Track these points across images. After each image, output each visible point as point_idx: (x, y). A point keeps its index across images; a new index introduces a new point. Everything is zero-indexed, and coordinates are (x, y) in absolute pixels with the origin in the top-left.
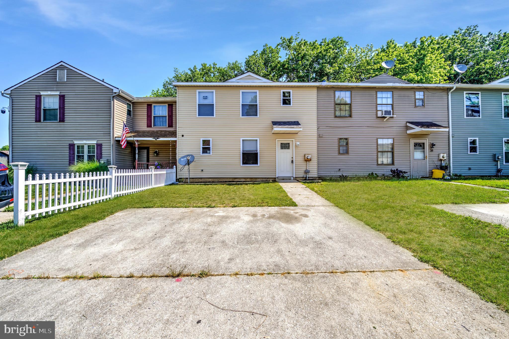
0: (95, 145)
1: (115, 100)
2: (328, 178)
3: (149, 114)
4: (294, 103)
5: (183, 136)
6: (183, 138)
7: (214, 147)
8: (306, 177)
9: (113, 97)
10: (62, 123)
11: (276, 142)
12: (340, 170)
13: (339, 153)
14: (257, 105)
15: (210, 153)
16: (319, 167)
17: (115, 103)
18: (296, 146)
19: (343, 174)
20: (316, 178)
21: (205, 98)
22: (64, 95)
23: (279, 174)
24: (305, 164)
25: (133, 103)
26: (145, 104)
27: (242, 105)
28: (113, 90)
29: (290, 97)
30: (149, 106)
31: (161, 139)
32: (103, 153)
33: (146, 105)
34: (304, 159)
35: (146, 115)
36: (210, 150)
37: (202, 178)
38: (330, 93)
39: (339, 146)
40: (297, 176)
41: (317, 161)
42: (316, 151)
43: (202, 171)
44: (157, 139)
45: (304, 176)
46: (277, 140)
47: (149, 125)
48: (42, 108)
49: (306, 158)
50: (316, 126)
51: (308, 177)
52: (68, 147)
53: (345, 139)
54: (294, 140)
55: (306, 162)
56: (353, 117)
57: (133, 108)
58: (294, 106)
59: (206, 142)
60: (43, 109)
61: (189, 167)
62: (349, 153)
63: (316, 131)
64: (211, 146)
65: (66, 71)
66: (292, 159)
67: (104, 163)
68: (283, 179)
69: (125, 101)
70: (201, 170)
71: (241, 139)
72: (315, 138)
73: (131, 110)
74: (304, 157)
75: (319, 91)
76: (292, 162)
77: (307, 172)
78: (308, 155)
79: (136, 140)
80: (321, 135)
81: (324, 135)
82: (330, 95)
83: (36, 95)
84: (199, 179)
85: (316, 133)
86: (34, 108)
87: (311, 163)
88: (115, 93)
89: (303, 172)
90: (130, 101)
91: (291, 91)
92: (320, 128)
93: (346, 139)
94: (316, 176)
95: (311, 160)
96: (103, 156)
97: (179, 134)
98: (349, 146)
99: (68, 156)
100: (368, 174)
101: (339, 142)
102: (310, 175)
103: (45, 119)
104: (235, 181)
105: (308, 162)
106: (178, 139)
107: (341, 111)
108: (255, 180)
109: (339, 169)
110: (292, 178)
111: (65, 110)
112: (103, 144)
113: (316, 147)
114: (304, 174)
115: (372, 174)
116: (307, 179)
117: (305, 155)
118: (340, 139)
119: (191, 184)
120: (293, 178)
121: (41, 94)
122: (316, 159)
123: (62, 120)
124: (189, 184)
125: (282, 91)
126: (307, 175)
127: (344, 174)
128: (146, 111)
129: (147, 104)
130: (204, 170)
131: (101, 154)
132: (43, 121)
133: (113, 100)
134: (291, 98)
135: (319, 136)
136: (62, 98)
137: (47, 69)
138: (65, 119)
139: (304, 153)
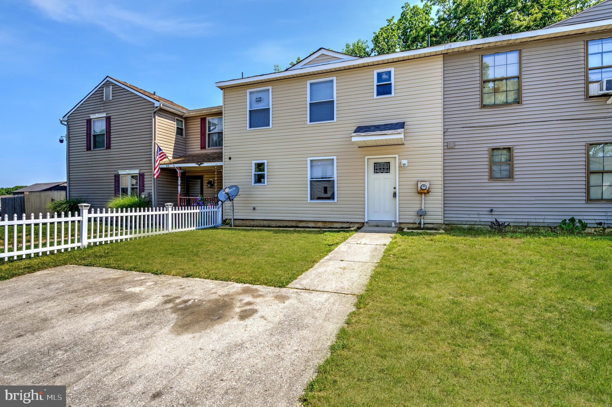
0: (138, 175)
1: (156, 117)
2: (466, 226)
3: (203, 132)
4: (397, 91)
5: (230, 158)
6: (231, 162)
7: (270, 173)
8: (420, 224)
9: (155, 113)
10: (108, 151)
11: (364, 162)
12: (491, 211)
13: (492, 178)
14: (333, 102)
15: (264, 183)
16: (446, 205)
17: (157, 121)
18: (400, 167)
19: (499, 220)
20: (440, 226)
21: (259, 100)
22: (110, 116)
23: (370, 216)
24: (419, 198)
25: (186, 119)
26: (197, 118)
27: (310, 104)
28: (154, 104)
29: (389, 79)
30: (203, 120)
31: (205, 164)
32: (145, 185)
33: (200, 120)
34: (415, 191)
35: (200, 133)
36: (264, 178)
37: (254, 220)
38: (471, 62)
39: (492, 163)
40: (401, 221)
41: (442, 194)
42: (441, 175)
43: (254, 209)
44: (201, 164)
45: (416, 222)
46: (366, 157)
47: (202, 147)
48: (92, 133)
49: (419, 189)
50: (442, 129)
51: (424, 224)
52: (113, 178)
53: (504, 149)
54: (397, 156)
55: (420, 195)
56: (524, 103)
57: (185, 125)
58: (398, 95)
59: (260, 166)
60: (93, 135)
61: (233, 203)
62: (515, 177)
63: (442, 136)
64: (266, 173)
65: (111, 87)
66: (394, 190)
67: (145, 197)
68: (377, 226)
69: (173, 117)
70: (252, 208)
71: (309, 159)
72: (439, 151)
73: (184, 127)
74: (415, 187)
75: (447, 61)
76: (395, 195)
77: (421, 214)
78: (422, 183)
79: (177, 168)
80: (451, 145)
81: (456, 144)
82: (471, 65)
83: (87, 120)
84: (251, 221)
85: (442, 140)
86: (85, 134)
87: (429, 197)
88: (157, 107)
89: (415, 213)
90: (181, 116)
91: (392, 70)
92: (449, 130)
93: (509, 149)
94: (441, 222)
95: (428, 192)
96: (145, 188)
97: (226, 157)
98: (515, 162)
99: (113, 189)
100: (560, 221)
101: (492, 156)
102: (428, 219)
103: (95, 147)
104: (300, 226)
105: (423, 196)
106: (224, 163)
107: (496, 94)
108: (330, 226)
109: (489, 209)
110: (393, 225)
111: (112, 134)
112: (145, 174)
113: (441, 167)
114: (415, 217)
115: (572, 220)
116: (422, 226)
117: (417, 183)
118: (493, 149)
119: (235, 229)
120: (396, 223)
121: (91, 118)
122: (441, 190)
123: (109, 147)
124: (233, 229)
125: (375, 72)
126: (422, 220)
127: (501, 220)
128: (200, 128)
129: (201, 118)
130: (256, 208)
131: (143, 186)
132: (93, 149)
133: (155, 117)
134: (393, 81)
135: (448, 147)
136: (108, 119)
137: (96, 88)
138: (112, 145)
139: (417, 179)
